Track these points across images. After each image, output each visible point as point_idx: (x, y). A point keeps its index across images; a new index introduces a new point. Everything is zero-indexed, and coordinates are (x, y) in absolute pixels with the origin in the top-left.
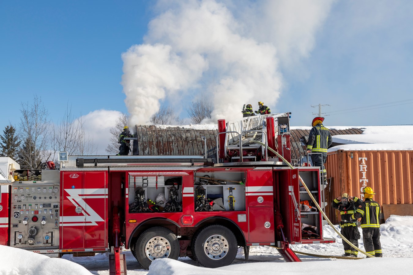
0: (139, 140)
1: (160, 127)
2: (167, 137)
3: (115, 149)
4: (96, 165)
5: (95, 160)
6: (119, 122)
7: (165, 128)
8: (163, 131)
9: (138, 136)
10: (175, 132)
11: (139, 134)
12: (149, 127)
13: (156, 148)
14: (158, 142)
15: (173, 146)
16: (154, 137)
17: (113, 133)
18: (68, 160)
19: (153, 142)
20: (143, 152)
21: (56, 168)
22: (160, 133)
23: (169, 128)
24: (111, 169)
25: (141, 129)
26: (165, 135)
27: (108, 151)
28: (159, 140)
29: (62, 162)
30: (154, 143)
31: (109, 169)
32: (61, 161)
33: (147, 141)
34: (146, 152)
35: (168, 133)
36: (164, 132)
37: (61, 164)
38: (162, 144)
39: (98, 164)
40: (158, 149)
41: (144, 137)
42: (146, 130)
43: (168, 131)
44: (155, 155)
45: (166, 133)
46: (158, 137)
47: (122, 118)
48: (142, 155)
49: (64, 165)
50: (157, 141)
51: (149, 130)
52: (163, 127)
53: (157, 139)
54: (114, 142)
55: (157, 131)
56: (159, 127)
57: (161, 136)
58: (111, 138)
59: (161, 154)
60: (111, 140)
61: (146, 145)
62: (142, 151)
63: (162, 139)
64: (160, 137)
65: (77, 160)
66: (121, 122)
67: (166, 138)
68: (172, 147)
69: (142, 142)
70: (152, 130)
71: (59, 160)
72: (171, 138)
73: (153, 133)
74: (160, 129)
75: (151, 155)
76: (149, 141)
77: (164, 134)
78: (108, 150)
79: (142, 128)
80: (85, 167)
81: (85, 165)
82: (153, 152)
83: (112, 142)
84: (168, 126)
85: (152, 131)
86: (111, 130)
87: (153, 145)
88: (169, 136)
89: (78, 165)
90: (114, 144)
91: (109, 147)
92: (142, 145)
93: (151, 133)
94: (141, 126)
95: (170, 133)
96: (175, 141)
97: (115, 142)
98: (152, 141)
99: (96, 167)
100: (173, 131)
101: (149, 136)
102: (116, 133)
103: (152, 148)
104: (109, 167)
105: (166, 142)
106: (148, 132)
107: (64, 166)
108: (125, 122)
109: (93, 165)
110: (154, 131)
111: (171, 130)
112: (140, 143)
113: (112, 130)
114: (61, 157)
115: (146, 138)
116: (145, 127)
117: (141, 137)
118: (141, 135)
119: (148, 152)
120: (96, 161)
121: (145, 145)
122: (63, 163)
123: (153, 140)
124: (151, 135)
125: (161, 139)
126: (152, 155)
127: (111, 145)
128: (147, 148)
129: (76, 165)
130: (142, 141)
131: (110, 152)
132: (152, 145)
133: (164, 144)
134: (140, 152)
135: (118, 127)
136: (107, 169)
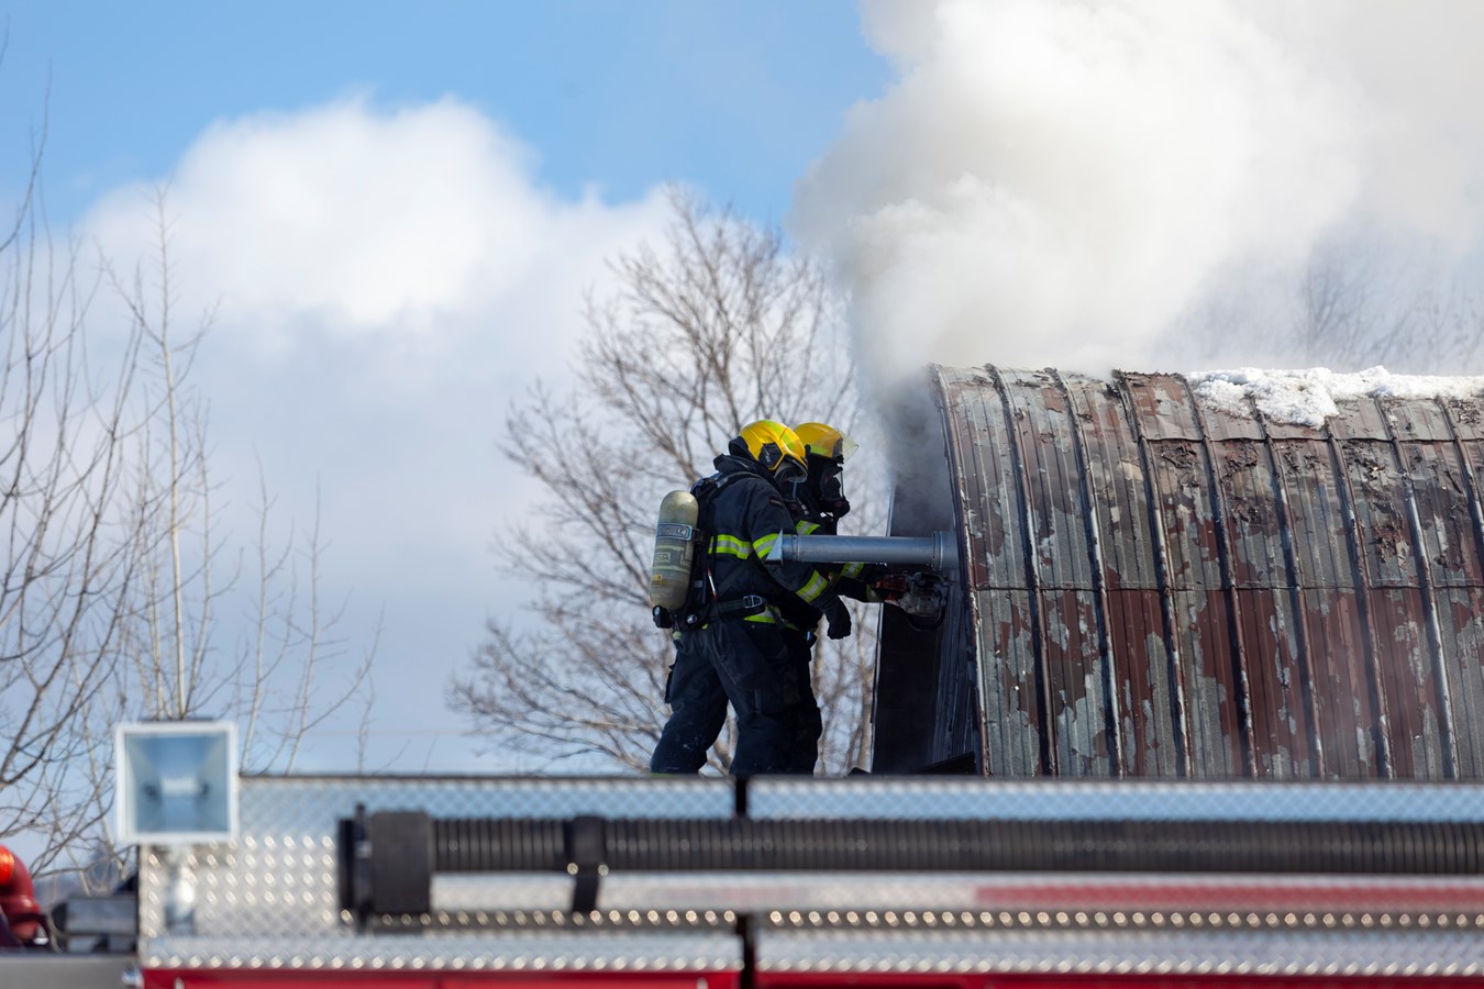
0: (983, 573)
1: (1250, 397)
2: (1348, 529)
3: (580, 682)
4: (585, 899)
5: (570, 828)
6: (625, 324)
7: (1320, 409)
8: (1300, 454)
9: (969, 515)
10: (1450, 458)
11: (976, 490)
12: (1110, 393)
13: (1211, 670)
14: (1226, 590)
15: (1433, 647)
16: (1178, 527)
17: (550, 462)
18: (231, 838)
19: (1161, 590)
20: (1031, 735)
21: (72, 925)
22: (1261, 478)
23: (1382, 403)
24: (776, 955)
25: (998, 423)
26: (1324, 508)
27: (484, 706)
28: (1247, 570)
29: (159, 851)
30: (1186, 610)
31: (749, 955)
32: (147, 839)
33: (1084, 581)
34: (1080, 725)
35: (1357, 475)
36: (1312, 460)
37: (151, 880)
38: (1281, 622)
39: (620, 891)
40: (1238, 694)
41: (1045, 531)
42: (1065, 442)
43: (1365, 453)
44: (1194, 779)
45: (1338, 474)
46: (1235, 536)
47: (667, 268)
48: (1023, 776)
49: (186, 894)
50: (1215, 582)
51: (1109, 443)
52: (1297, 399)
53: (1220, 549)
54: (558, 591)
55: (1217, 451)
56: (1239, 391)
57: (1273, 517)
58: (523, 539)
59: (1279, 762)
60: (519, 561)
61: (1077, 638)
62: (1019, 718)
63: (1279, 562)
64: (1258, 523)
65: (349, 833)
66: (656, 319)
67: (1337, 543)
68: (1418, 661)
69: (1021, 598)
70: (1148, 433)
71: (122, 828)
72: (1402, 545)
73: (1168, 481)
74: (1258, 416)
75: (1138, 774)
76: (1114, 577)
77: (1315, 483)
78: (481, 689)
79: (1017, 402)
80: (438, 927)
81: (449, 892)
82: (1164, 722)
83: (531, 592)
84: (1353, 384)
85: (1151, 453)
86: (527, 426)
87: (1166, 634)
88: (1379, 517)
89: (362, 890)
90: (558, 614)
91: (497, 650)
92: (1024, 637)
93: (1133, 472)
94: (998, 386)
95: (1387, 477)
96: (1457, 578)
97: (570, 589)
98: (1149, 581)
99: (589, 927)
100: (1429, 453)
101: (1116, 514)
102: (582, 472)
103: (1158, 675)
104: (745, 927)
105: (1336, 595)
106: (1093, 468)
107: (182, 911)
108: (710, 316)
109: (553, 891)
110: (1178, 450)
111: (1400, 434)
112: (990, 611)
113: (539, 424)
114: (150, 795)
115: (1067, 543)
116: (1053, 385)
117: (1010, 521)
118: (1005, 491)
119: (1098, 725)
120: (585, 843)
121: (1059, 632)
122: (173, 872)
123: (1169, 567)
124: (1139, 495)
125: (1274, 551)
126: (1159, 777)
127: (526, 626)
128: (1089, 682)
129: (330, 898)
130: (1018, 580)
131: (510, 718)
132: (1156, 640)
133: (1317, 621)
134: (991, 731)
135: (612, 380)
136: (723, 954)
